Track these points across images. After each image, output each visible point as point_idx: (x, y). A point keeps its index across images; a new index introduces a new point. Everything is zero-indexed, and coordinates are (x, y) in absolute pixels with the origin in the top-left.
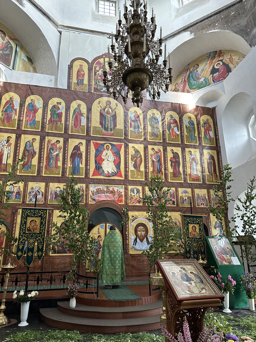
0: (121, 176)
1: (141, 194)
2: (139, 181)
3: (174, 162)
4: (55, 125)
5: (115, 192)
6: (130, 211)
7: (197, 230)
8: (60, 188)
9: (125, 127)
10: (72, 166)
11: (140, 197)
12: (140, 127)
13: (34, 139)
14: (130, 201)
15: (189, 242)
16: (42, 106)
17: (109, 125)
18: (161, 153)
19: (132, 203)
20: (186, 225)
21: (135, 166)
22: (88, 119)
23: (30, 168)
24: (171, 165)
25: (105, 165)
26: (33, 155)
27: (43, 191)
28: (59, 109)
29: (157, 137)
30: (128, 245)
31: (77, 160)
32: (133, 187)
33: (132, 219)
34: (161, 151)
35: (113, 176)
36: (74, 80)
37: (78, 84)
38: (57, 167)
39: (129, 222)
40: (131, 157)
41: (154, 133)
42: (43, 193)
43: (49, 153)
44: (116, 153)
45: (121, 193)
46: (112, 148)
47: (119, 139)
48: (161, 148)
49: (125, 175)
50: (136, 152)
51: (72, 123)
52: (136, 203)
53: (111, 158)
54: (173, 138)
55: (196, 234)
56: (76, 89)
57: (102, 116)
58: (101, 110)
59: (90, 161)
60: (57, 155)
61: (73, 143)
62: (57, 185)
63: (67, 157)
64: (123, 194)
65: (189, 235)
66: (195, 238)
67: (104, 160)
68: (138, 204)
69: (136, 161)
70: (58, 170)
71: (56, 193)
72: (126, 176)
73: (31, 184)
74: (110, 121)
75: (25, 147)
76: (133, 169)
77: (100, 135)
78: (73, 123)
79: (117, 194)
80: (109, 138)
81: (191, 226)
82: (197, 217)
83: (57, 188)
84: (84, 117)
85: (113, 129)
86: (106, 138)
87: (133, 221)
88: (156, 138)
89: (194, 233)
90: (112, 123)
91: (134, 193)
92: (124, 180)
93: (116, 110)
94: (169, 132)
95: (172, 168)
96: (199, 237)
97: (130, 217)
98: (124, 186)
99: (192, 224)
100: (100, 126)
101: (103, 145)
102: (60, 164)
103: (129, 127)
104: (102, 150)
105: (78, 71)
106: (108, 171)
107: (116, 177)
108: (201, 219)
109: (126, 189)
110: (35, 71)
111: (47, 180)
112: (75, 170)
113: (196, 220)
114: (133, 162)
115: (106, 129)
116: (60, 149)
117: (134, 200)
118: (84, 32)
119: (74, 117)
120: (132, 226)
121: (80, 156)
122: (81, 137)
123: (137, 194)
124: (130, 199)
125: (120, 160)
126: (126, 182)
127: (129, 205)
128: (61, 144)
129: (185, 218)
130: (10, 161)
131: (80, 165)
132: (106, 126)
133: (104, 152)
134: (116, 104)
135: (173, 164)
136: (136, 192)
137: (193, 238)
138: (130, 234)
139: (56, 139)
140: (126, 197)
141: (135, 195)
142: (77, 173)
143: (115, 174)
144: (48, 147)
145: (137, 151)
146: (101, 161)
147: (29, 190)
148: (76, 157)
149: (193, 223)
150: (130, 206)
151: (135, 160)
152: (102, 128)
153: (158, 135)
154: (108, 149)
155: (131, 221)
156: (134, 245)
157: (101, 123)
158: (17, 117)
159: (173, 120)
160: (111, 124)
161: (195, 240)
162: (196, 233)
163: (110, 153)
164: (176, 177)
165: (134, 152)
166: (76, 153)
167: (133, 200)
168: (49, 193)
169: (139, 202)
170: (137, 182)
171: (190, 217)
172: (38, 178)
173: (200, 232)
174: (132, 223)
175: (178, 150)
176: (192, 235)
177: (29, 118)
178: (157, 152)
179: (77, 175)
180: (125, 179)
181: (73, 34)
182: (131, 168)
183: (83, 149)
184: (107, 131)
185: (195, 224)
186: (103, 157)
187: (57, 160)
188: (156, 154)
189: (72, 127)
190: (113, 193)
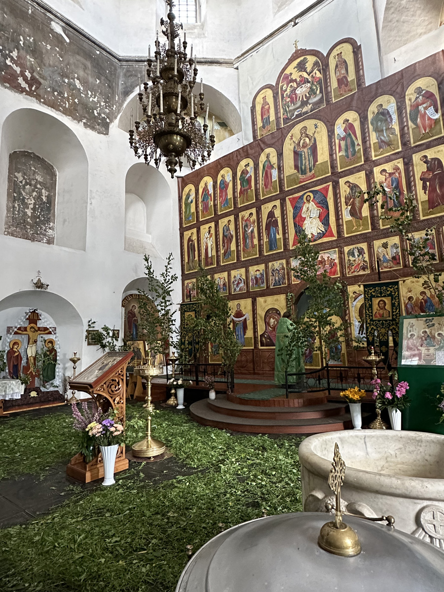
0: (332, 235)
1: (366, 256)
2: (361, 234)
3: (429, 180)
4: (245, 196)
5: (325, 261)
6: (349, 285)
7: (388, 307)
8: (259, 270)
9: (331, 155)
10: (268, 240)
11: (364, 261)
12: (356, 143)
13: (229, 221)
14: (349, 270)
15: (373, 328)
16: (231, 179)
17: (307, 164)
18: (400, 173)
19: (352, 273)
20: (368, 301)
21: (353, 213)
22: (280, 169)
23: (230, 255)
24: (424, 188)
25: (307, 225)
26: (231, 239)
27: (244, 278)
28: (247, 172)
29: (389, 145)
30: (351, 334)
31: (273, 229)
32: (352, 247)
33: (354, 296)
34: (399, 169)
35: (320, 238)
36: (259, 124)
37: (264, 127)
38: (253, 246)
39: (349, 302)
40: (344, 201)
41: (383, 141)
42: (244, 280)
43: (245, 232)
44: (321, 202)
45: (334, 260)
46: (314, 197)
47: (324, 178)
48: (399, 163)
49: (337, 232)
50: (352, 189)
51: (262, 184)
52: (358, 272)
53: (315, 213)
54: (425, 130)
55: (385, 314)
56: (262, 135)
57: (297, 154)
58: (295, 147)
59: (288, 227)
60: (252, 232)
61: (266, 209)
62: (256, 268)
63: (263, 230)
64: (337, 261)
65: (373, 316)
66: (384, 320)
67: (305, 218)
68: (362, 273)
69: (353, 205)
70: (255, 249)
71: (256, 277)
72: (339, 232)
73: (233, 273)
74: (307, 157)
75: (223, 233)
76: (349, 218)
77: (297, 185)
78: (264, 183)
79: (328, 264)
80: (309, 183)
81: (376, 301)
82: (387, 285)
83: (256, 271)
84: (275, 169)
85: (313, 168)
86: (304, 185)
87: (355, 299)
88: (389, 147)
89: (381, 312)
90: (311, 159)
91: (353, 255)
92: (336, 240)
93: (316, 135)
94: (416, 124)
95: (425, 193)
96: (391, 318)
97: (351, 294)
98: (337, 249)
99: (379, 297)
100: (296, 171)
101: (301, 197)
102: (256, 242)
103: (337, 152)
104: (302, 205)
105: (262, 108)
106: (312, 234)
107: (325, 239)
108: (396, 287)
109: (341, 253)
110: (231, 133)
111: (246, 265)
112: (272, 244)
113: (386, 289)
114: (349, 207)
115: (303, 172)
116: (254, 222)
117: (355, 268)
118: (261, 45)
119: (264, 175)
120: (354, 307)
121: (275, 223)
122: (273, 198)
123: (358, 256)
124: (348, 267)
125: (328, 210)
126: (340, 242)
127: (348, 276)
128: (254, 217)
129: (366, 289)
130: (214, 253)
131: (277, 235)
132: (303, 167)
133: (304, 207)
134: (316, 125)
135: (428, 183)
136: (358, 254)
137: (379, 321)
138: (351, 319)
139: (249, 212)
140: (342, 266)
141: (357, 259)
142: (275, 247)
143: (322, 235)
144: (242, 224)
145: (353, 187)
146: (302, 221)
147: (232, 280)
148: (271, 227)
149: (381, 295)
150: (350, 277)
151: (352, 201)
152: (298, 174)
153: (390, 141)
154: (309, 201)
155: (352, 300)
156: (359, 334)
157: (296, 167)
158: (212, 203)
159: (423, 96)
160: (309, 160)
161: (383, 324)
162: (385, 311)
163: (312, 205)
164: (437, 206)
165: (348, 190)
166: (272, 222)
167: (353, 267)
168: (250, 278)
169: (364, 269)
170: (358, 238)
171: (374, 286)
172: (239, 265)
173: (392, 309)
174: (355, 303)
175: (438, 152)
176: (378, 316)
177: (222, 199)
178: (390, 174)
179: (275, 250)
180: (338, 237)
181: (251, 59)
182: (346, 217)
183: (277, 213)
184: (305, 174)
185: (383, 296)
186: (303, 216)
187: (252, 237)
188: (390, 177)
189: (263, 189)
190: (322, 263)
